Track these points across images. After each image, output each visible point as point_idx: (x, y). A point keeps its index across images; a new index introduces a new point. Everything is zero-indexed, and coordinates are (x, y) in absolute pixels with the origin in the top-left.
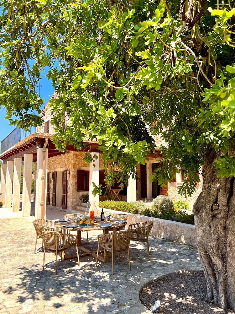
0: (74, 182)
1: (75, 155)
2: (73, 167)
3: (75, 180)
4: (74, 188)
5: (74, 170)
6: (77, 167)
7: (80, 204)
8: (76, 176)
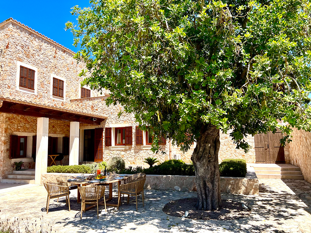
0: (5, 149)
1: (7, 119)
2: (5, 132)
3: (7, 146)
4: (5, 155)
5: (5, 135)
6: (9, 131)
7: (11, 172)
8: (7, 142)
